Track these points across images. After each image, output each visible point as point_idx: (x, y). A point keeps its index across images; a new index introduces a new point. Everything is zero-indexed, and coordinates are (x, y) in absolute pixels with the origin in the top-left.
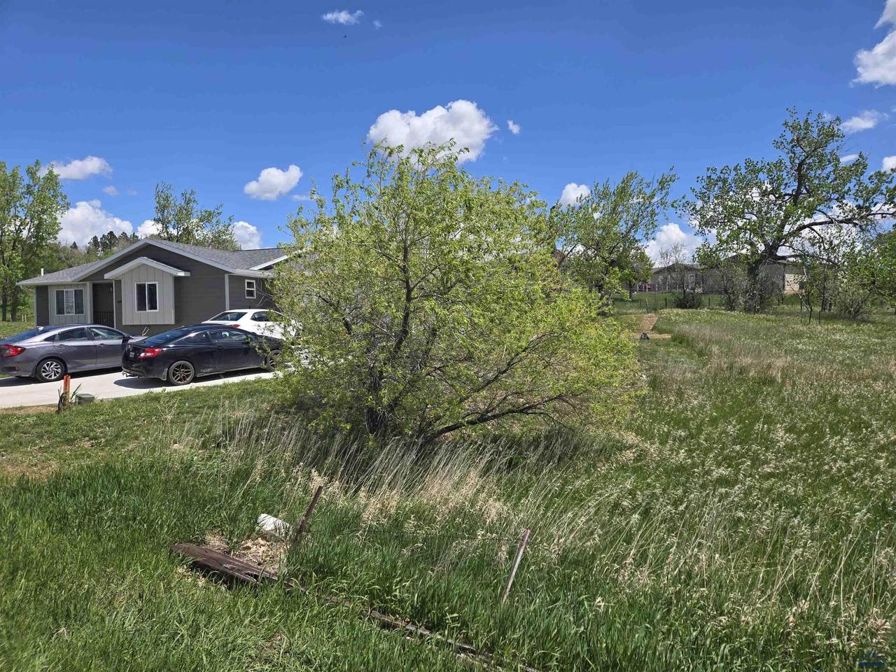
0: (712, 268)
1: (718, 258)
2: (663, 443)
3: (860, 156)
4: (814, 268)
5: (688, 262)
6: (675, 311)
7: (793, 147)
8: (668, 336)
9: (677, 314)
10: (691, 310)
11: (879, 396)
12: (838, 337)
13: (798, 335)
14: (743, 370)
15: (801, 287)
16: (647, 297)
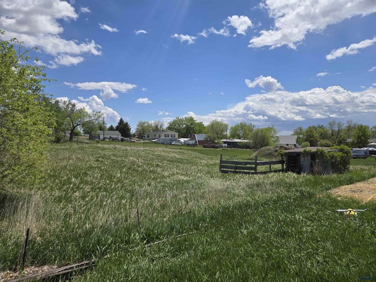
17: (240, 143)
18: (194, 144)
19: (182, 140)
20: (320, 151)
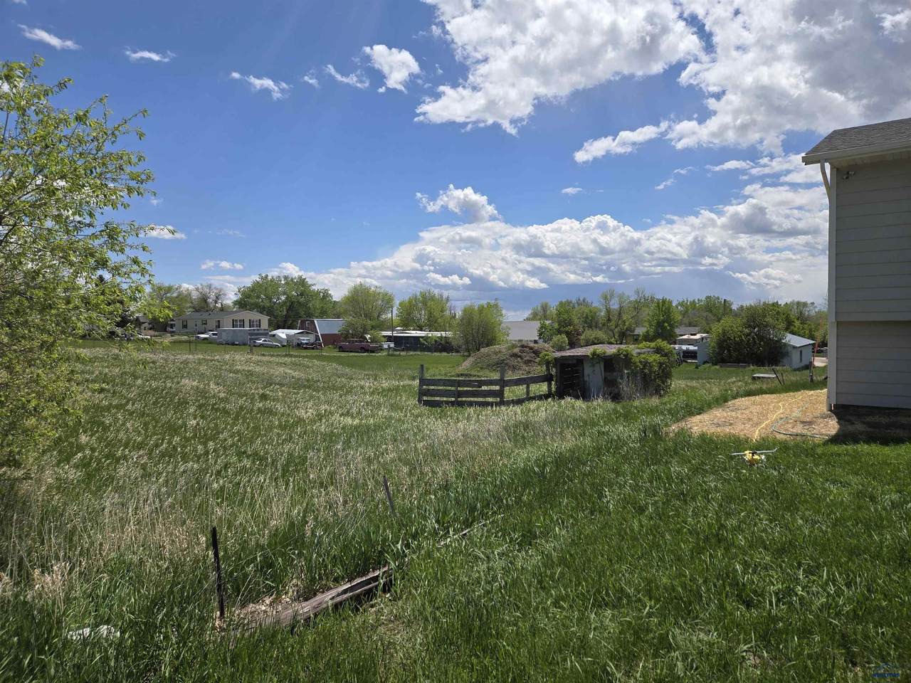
17: (426, 338)
18: (312, 344)
19: (282, 334)
20: (624, 353)
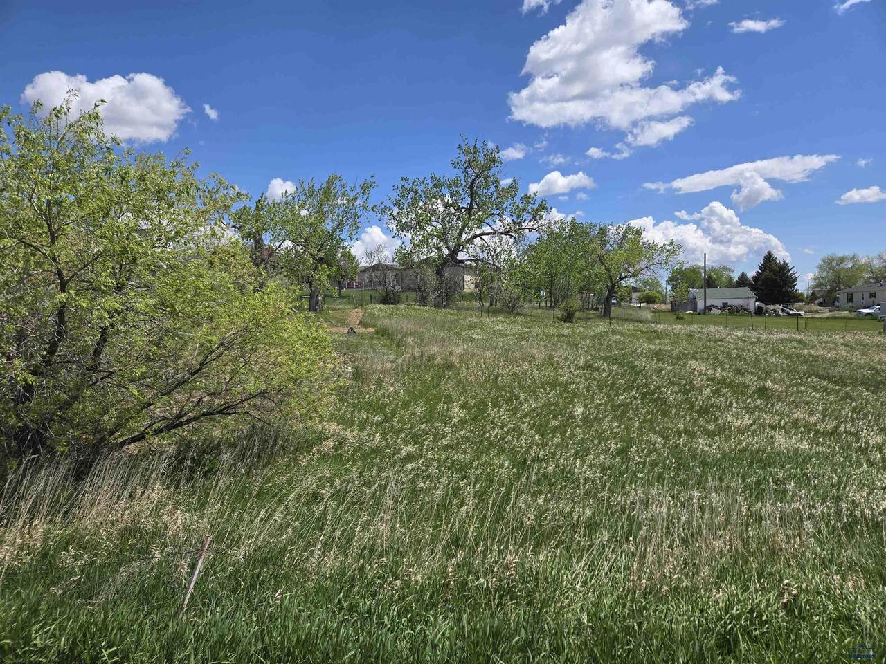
0: (408, 268)
1: (412, 261)
2: (361, 429)
3: (514, 181)
4: (484, 271)
5: (388, 262)
6: (379, 306)
7: (466, 168)
8: (372, 330)
9: (381, 310)
10: (391, 306)
11: (526, 374)
12: (500, 328)
13: (473, 327)
14: (431, 358)
15: (476, 287)
16: (354, 293)
